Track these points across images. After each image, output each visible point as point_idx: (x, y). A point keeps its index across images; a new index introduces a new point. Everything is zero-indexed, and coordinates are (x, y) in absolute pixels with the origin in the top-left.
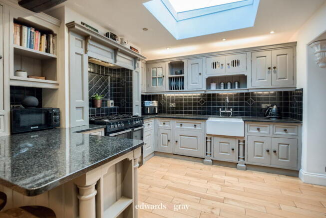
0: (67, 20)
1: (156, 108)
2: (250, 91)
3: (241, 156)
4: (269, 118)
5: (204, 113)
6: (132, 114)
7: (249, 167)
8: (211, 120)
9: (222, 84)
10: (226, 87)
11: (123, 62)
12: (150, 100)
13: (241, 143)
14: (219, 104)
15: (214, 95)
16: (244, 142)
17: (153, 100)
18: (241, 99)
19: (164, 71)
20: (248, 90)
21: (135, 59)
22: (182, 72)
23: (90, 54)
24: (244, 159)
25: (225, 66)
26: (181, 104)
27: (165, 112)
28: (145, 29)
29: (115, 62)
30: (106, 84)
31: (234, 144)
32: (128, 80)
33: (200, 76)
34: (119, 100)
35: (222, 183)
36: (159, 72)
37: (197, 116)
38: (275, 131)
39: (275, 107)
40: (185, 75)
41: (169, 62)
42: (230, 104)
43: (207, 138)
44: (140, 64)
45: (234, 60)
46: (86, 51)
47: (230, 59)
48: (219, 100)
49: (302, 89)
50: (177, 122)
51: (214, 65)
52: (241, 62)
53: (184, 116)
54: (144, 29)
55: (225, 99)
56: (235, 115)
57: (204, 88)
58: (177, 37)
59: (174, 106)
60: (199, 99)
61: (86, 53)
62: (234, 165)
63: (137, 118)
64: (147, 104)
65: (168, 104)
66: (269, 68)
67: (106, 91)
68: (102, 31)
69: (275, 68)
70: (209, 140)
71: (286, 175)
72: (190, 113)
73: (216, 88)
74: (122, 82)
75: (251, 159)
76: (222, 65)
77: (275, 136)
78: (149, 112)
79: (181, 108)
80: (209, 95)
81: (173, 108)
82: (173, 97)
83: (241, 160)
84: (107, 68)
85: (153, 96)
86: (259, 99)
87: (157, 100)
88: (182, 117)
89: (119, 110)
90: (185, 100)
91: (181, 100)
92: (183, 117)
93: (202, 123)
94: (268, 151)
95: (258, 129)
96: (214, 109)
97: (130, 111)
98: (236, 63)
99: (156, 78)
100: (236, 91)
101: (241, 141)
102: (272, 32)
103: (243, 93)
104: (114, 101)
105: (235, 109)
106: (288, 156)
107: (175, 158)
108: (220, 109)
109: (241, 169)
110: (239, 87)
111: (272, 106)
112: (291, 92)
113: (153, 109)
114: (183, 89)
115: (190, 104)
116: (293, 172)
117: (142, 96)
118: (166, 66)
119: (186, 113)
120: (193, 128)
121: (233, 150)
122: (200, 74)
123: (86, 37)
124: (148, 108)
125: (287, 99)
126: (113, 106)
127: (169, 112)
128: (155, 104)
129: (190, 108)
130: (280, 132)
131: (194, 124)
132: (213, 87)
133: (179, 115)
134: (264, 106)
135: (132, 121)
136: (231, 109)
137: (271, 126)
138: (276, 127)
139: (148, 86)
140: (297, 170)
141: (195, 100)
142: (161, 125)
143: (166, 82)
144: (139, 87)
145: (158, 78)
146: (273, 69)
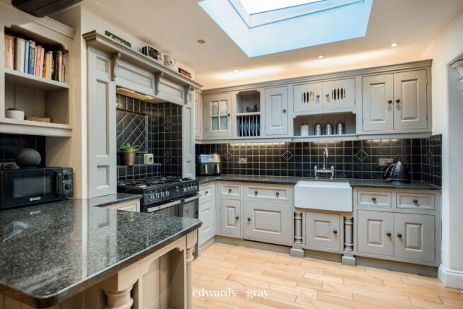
0: (85, 29)
1: (218, 166)
2: (361, 138)
3: (348, 244)
4: (390, 181)
5: (291, 174)
6: (181, 175)
7: (360, 260)
8: (302, 184)
9: (318, 126)
10: (323, 131)
11: (168, 93)
12: (207, 152)
13: (348, 222)
14: (314, 159)
15: (306, 144)
16: (352, 220)
17: (213, 152)
18: (348, 152)
19: (230, 107)
20: (358, 136)
21: (186, 87)
22: (256, 109)
23: (118, 81)
24: (352, 247)
25: (323, 99)
26: (256, 159)
27: (231, 172)
28: (201, 41)
29: (156, 94)
30: (142, 128)
31: (337, 223)
32: (174, 121)
33: (285, 115)
34: (161, 153)
35: (318, 287)
36: (223, 108)
37: (280, 179)
38: (400, 204)
39: (399, 163)
40: (261, 113)
41: (237, 92)
42: (330, 159)
43: (295, 214)
44: (194, 95)
45: (337, 89)
46: (113, 77)
47: (329, 87)
48: (314, 152)
49: (441, 136)
50: (250, 188)
51: (306, 97)
52: (348, 93)
53: (260, 178)
54: (199, 41)
55: (322, 151)
56: (339, 176)
57: (291, 134)
58: (250, 54)
59: (245, 162)
60: (283, 152)
61: (112, 80)
62: (338, 257)
63: (188, 182)
64: (205, 158)
65: (236, 159)
66: (390, 102)
67: (142, 139)
68: (137, 45)
69: (398, 101)
70: (298, 217)
71: (419, 275)
72: (270, 173)
73: (309, 134)
74: (166, 125)
75: (363, 248)
76: (318, 97)
77: (399, 211)
78: (207, 172)
79: (256, 166)
80: (299, 144)
81: (243, 165)
82: (243, 147)
83: (348, 249)
84: (143, 102)
85: (213, 146)
86: (375, 151)
87: (219, 152)
88: (256, 180)
89: (161, 169)
90: (263, 152)
91: (256, 152)
92: (260, 180)
93: (288, 189)
94: (389, 235)
95: (374, 200)
96: (306, 166)
97: (177, 170)
98: (338, 94)
99: (218, 117)
100: (341, 138)
101: (347, 219)
102: (394, 45)
103: (350, 142)
104: (154, 155)
105: (338, 167)
106: (420, 243)
107: (247, 247)
108: (316, 167)
109: (348, 263)
110: (344, 132)
111: (395, 162)
112: (424, 141)
113: (213, 167)
114: (259, 135)
115: (270, 159)
116: (429, 270)
117: (197, 145)
118: (233, 98)
119: (263, 173)
120: (275, 197)
121: (335, 232)
122: (284, 111)
123: (112, 56)
124: (206, 166)
125: (417, 150)
126: (152, 163)
127: (237, 173)
128: (216, 158)
129: (269, 166)
130: (407, 204)
131: (276, 192)
132: (305, 131)
133: (253, 177)
134: (382, 162)
135: (181, 187)
136: (332, 167)
137: (394, 195)
138: (401, 196)
139: (205, 129)
140: (434, 265)
141: (276, 152)
142: (225, 193)
143: (233, 123)
144: (192, 131)
145: (221, 117)
146: (396, 104)
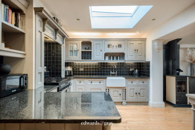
1: (72, 72)
3: (124, 98)
4: (134, 76)
5: (104, 74)
7: (129, 103)
8: (109, 78)
9: (112, 57)
10: (113, 59)
13: (124, 91)
15: (107, 63)
16: (125, 90)
19: (78, 47)
20: (125, 61)
22: (89, 48)
24: (125, 99)
25: (115, 47)
26: (87, 69)
27: (76, 74)
29: (56, 39)
31: (120, 91)
33: (101, 52)
36: (75, 47)
38: (139, 83)
39: (137, 70)
40: (92, 51)
41: (82, 41)
43: (106, 89)
50: (89, 81)
51: (109, 46)
52: (123, 46)
53: (91, 76)
56: (119, 74)
57: (103, 59)
60: (98, 66)
65: (79, 69)
66: (135, 50)
69: (137, 50)
71: (144, 105)
72: (93, 74)
73: (109, 60)
74: (52, 53)
75: (129, 99)
76: (113, 46)
77: (139, 85)
78: (68, 75)
79: (87, 71)
80: (104, 63)
81: (82, 71)
82: (82, 64)
83: (124, 100)
90: (90, 66)
91: (87, 66)
93: (104, 80)
94: (136, 93)
95: (132, 82)
96: (107, 71)
97: (59, 74)
98: (120, 46)
99: (73, 51)
100: (119, 61)
101: (124, 89)
103: (121, 63)
106: (144, 95)
108: (111, 72)
109: (125, 105)
110: (120, 59)
111: (135, 69)
112: (143, 63)
113: (69, 72)
115: (93, 69)
116: (146, 103)
120: (99, 84)
121: (120, 94)
122: (101, 51)
124: (67, 72)
125: (140, 66)
127: (79, 74)
129: (93, 71)
130: (141, 83)
131: (99, 81)
132: (107, 58)
133: (89, 76)
134: (131, 70)
136: (116, 72)
140: (148, 101)
141: (96, 66)
142: (78, 83)
143: (80, 54)
144: (64, 57)
145: (74, 51)
146: (137, 51)
